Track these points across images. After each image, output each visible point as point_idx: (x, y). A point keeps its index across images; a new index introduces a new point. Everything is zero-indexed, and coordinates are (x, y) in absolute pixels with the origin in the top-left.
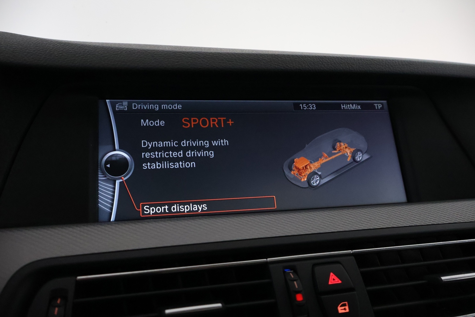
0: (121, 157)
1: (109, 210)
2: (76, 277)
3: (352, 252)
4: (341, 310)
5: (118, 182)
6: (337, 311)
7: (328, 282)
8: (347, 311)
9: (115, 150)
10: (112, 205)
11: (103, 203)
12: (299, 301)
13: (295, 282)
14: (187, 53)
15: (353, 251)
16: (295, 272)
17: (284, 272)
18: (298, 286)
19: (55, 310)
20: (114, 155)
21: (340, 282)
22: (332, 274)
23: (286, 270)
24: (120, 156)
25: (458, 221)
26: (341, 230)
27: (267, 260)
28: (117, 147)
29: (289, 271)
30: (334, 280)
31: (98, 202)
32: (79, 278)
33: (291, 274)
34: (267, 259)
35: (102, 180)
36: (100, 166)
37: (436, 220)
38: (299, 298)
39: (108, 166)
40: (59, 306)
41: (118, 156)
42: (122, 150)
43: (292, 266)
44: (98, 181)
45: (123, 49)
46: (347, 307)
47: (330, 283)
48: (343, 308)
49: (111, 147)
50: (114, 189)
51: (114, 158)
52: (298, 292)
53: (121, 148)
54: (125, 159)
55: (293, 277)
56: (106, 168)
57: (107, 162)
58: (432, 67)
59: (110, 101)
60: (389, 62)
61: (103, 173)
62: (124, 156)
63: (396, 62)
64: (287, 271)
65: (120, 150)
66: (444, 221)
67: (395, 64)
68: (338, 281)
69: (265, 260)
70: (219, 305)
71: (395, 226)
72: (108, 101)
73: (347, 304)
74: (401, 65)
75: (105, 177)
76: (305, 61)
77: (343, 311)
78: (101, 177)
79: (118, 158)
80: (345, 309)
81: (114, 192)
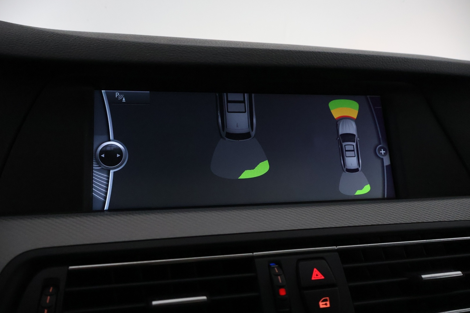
0: (115, 148)
1: (103, 199)
2: (68, 267)
3: (336, 248)
4: (322, 305)
5: (112, 172)
6: (319, 305)
7: (311, 277)
8: (328, 306)
9: (109, 140)
10: (106, 194)
11: (97, 192)
12: (282, 296)
13: (279, 277)
14: (182, 46)
15: (338, 247)
16: (280, 266)
17: (269, 266)
18: (281, 281)
19: (47, 298)
20: (109, 145)
21: (323, 278)
22: (315, 269)
23: (271, 264)
24: (115, 146)
25: (443, 220)
26: (327, 227)
27: (253, 255)
28: (111, 137)
29: (274, 265)
30: (317, 275)
31: (92, 191)
32: (71, 267)
33: (276, 269)
34: (253, 253)
35: (97, 170)
36: (95, 156)
37: (421, 218)
38: (283, 292)
39: (103, 156)
40: (51, 295)
41: (112, 146)
42: (116, 141)
43: (277, 260)
44: (93, 170)
45: (118, 41)
46: (328, 303)
47: (313, 279)
48: (324, 303)
49: (106, 137)
50: (108, 178)
51: (108, 149)
52: (281, 287)
53: (116, 139)
54: (119, 149)
55: (277, 271)
56: (101, 158)
57: (102, 152)
58: (427, 64)
59: (106, 92)
60: (384, 58)
61: (98, 163)
62: (119, 146)
63: (390, 59)
64: (273, 265)
65: (115, 140)
66: (429, 220)
67: (390, 61)
68: (321, 277)
69: (252, 254)
70: (204, 298)
71: (380, 224)
72: (104, 92)
73: (328, 300)
74: (395, 61)
75: (100, 166)
76: (299, 56)
77: (325, 306)
78: (95, 167)
79: (112, 148)
80: (326, 304)
81: (108, 182)
